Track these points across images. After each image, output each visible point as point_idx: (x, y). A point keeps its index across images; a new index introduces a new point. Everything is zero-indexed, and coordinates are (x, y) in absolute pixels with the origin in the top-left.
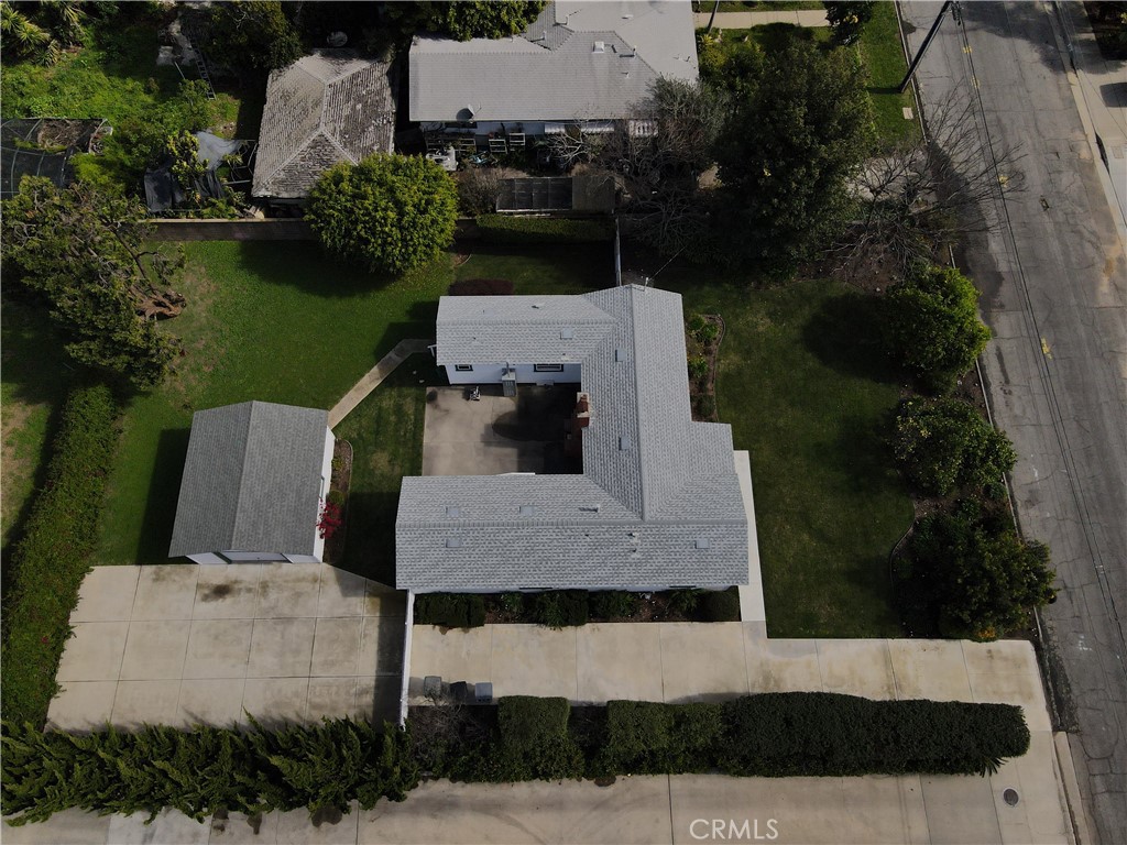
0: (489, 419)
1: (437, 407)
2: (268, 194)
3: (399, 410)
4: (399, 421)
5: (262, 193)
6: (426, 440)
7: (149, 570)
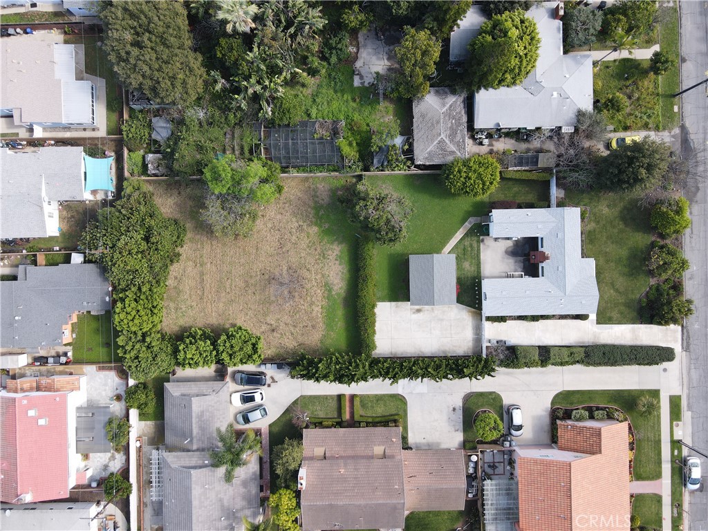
0: (503, 249)
1: (484, 244)
2: (421, 163)
3: (471, 246)
4: (472, 250)
5: (419, 163)
6: (481, 257)
7: (393, 303)
